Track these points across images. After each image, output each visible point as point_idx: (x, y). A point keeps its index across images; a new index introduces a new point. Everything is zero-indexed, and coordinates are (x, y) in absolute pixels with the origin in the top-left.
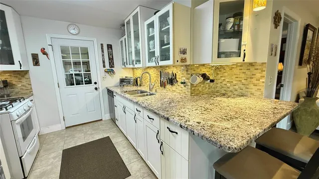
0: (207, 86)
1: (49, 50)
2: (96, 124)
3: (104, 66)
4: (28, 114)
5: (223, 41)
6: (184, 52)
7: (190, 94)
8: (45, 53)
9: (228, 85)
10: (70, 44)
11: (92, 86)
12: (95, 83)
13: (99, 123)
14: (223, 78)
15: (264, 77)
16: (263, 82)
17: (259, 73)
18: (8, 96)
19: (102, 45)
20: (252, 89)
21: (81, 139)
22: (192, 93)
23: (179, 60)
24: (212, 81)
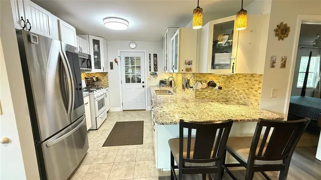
0: (216, 92)
1: (118, 60)
2: (140, 112)
3: (150, 71)
4: (102, 97)
5: (217, 55)
6: (190, 63)
7: (194, 96)
8: (116, 62)
9: (236, 93)
10: (130, 55)
11: (141, 85)
12: (143, 82)
13: (143, 111)
14: (233, 87)
15: (260, 88)
16: (260, 93)
17: (258, 84)
18: (98, 86)
19: (150, 54)
20: (252, 99)
21: (128, 118)
22: (196, 97)
23: (184, 70)
24: (220, 88)
